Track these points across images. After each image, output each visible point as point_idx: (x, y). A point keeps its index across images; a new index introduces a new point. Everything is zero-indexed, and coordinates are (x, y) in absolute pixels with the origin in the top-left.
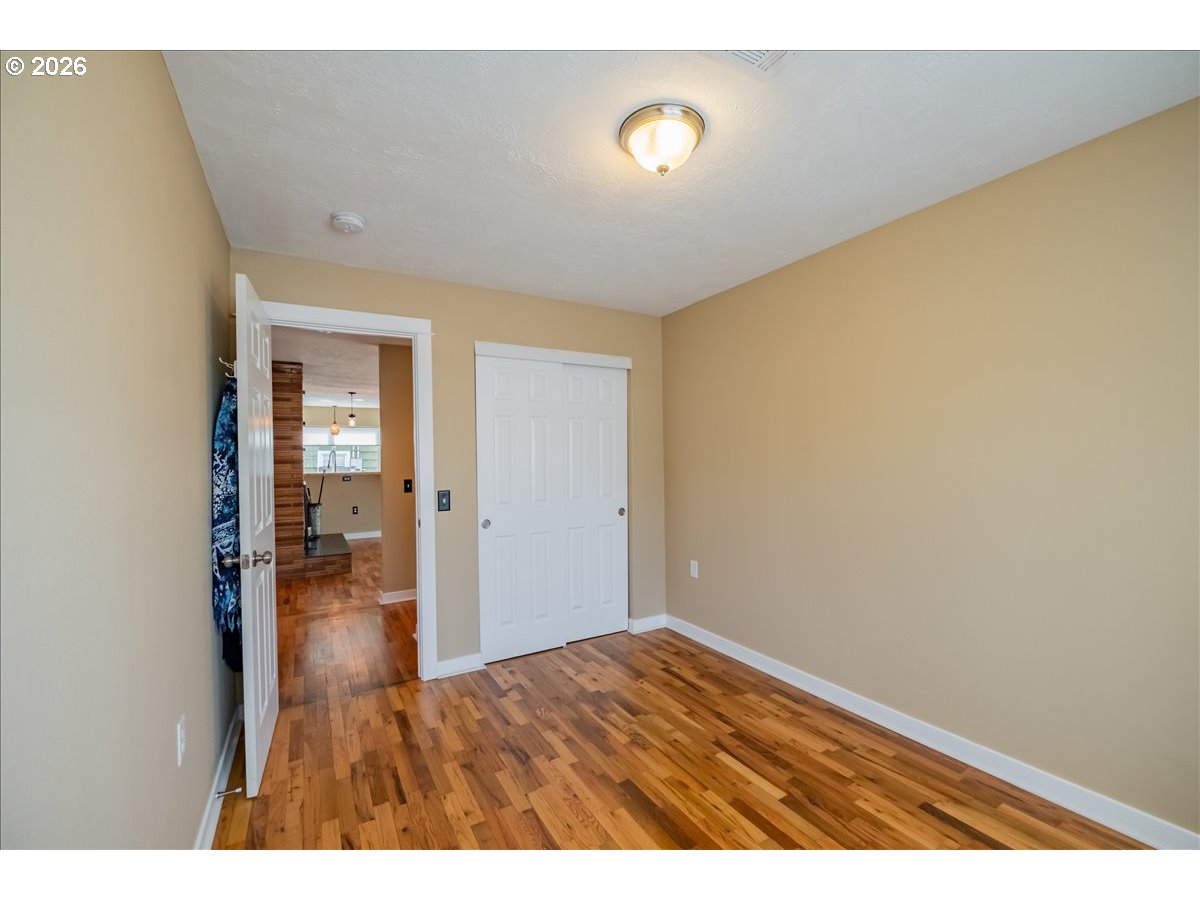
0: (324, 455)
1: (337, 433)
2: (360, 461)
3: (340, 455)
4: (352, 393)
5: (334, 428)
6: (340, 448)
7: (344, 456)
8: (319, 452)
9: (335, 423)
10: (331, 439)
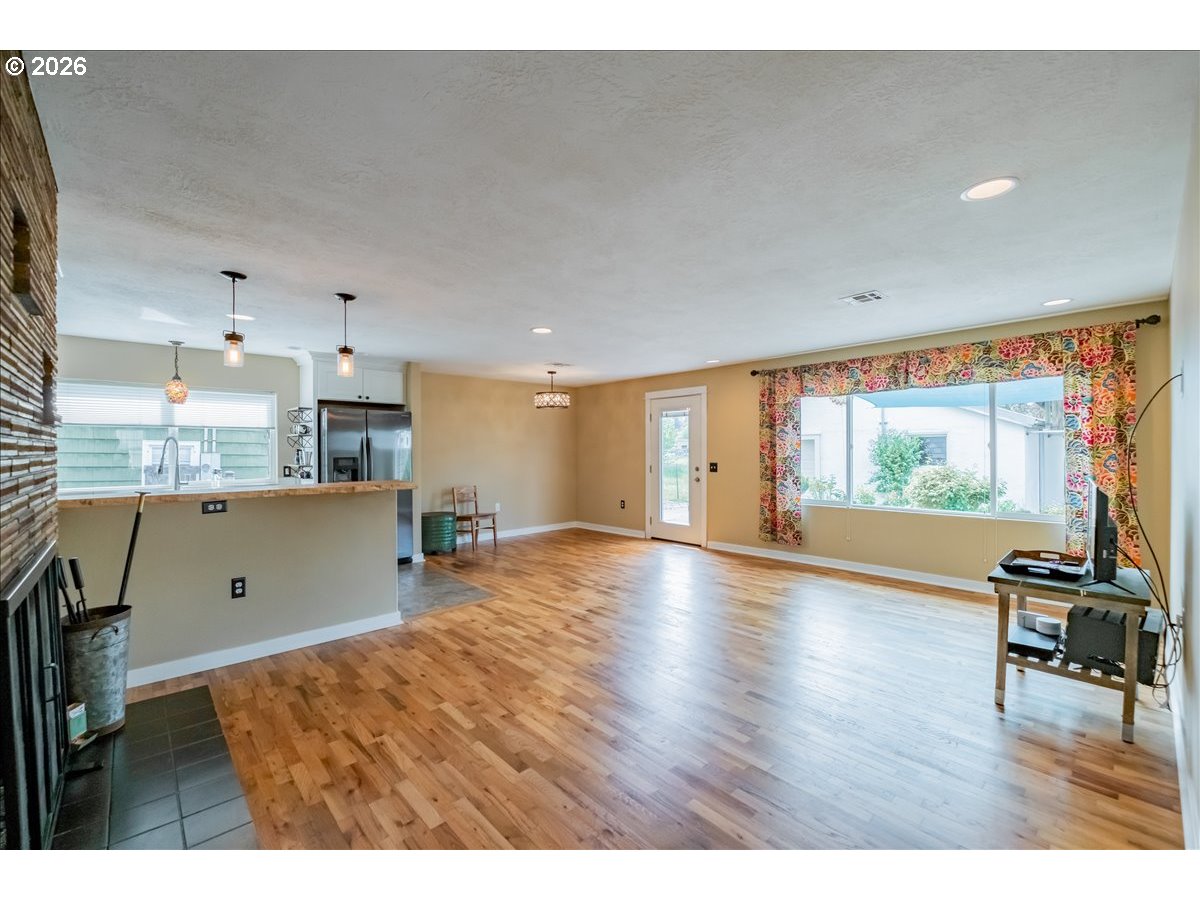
0: (155, 448)
1: (181, 401)
2: (217, 457)
3: (183, 448)
4: (235, 275)
5: (175, 388)
6: (185, 430)
7: (189, 448)
8: (144, 442)
9: (177, 377)
10: (169, 414)
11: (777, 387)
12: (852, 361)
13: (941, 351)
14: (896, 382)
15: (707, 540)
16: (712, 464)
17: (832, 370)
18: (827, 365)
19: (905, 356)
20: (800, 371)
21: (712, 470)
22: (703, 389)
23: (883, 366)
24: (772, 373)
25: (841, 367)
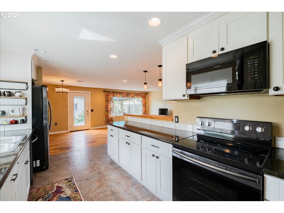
11: (109, 95)
12: (121, 92)
13: (132, 93)
14: (127, 97)
15: (91, 127)
16: (92, 110)
17: (118, 93)
18: (118, 92)
19: (128, 93)
20: (113, 92)
21: (92, 111)
22: (89, 92)
23: (125, 94)
24: (108, 92)
25: (120, 93)
